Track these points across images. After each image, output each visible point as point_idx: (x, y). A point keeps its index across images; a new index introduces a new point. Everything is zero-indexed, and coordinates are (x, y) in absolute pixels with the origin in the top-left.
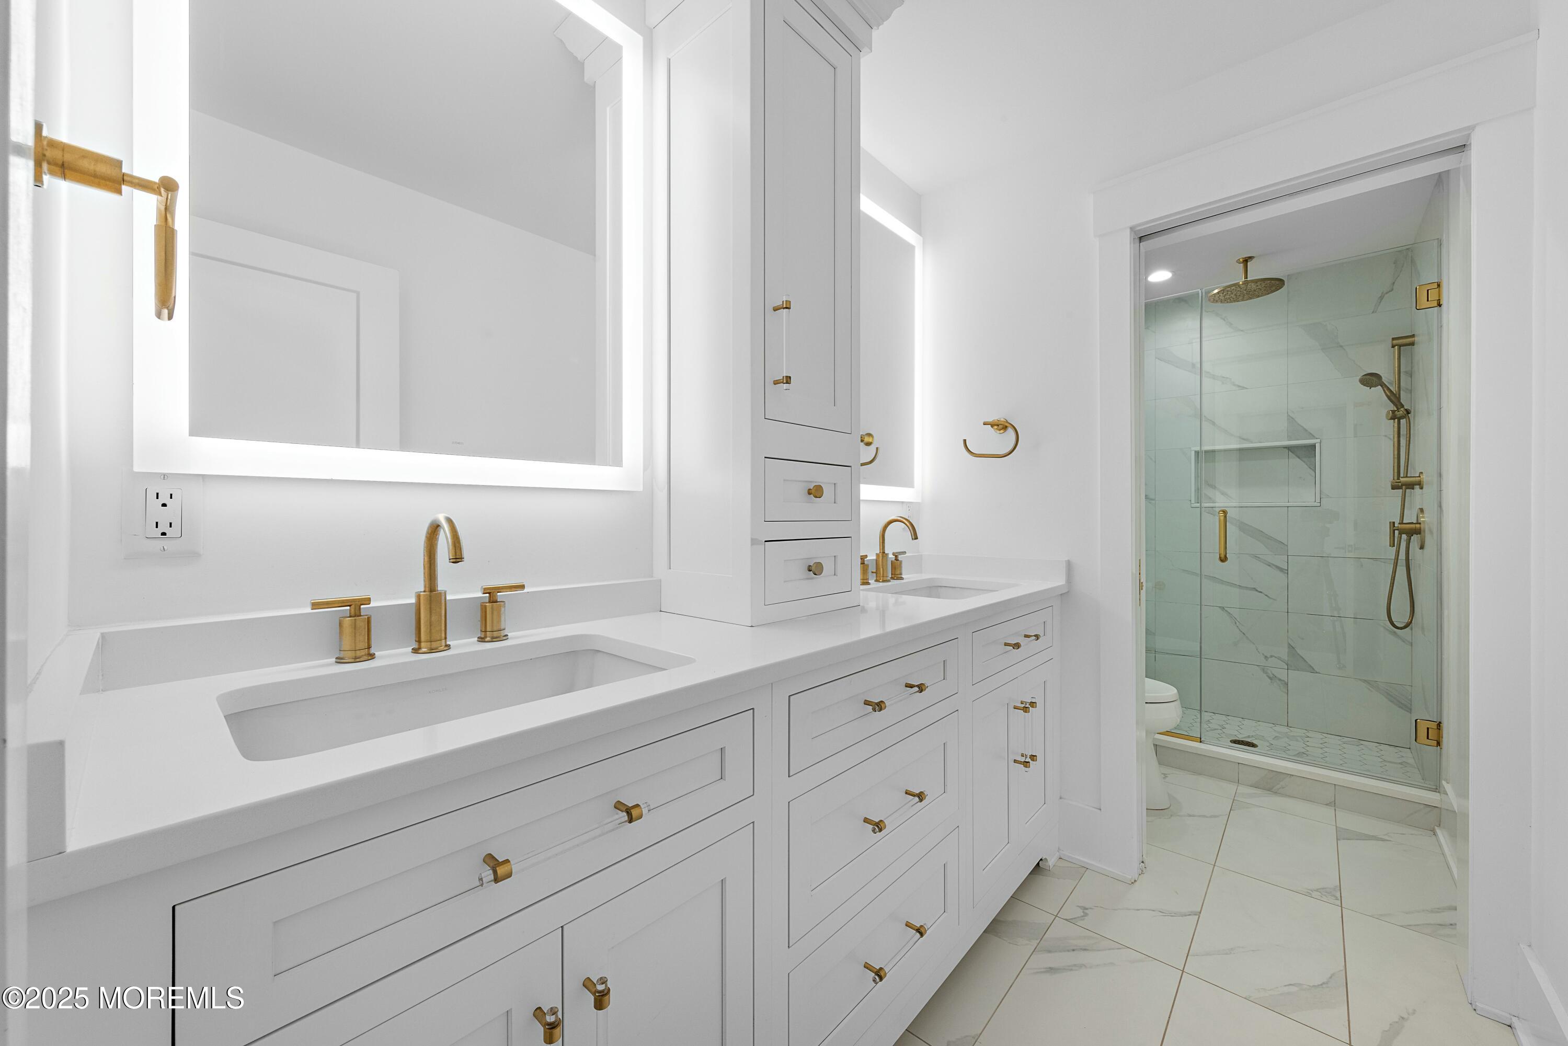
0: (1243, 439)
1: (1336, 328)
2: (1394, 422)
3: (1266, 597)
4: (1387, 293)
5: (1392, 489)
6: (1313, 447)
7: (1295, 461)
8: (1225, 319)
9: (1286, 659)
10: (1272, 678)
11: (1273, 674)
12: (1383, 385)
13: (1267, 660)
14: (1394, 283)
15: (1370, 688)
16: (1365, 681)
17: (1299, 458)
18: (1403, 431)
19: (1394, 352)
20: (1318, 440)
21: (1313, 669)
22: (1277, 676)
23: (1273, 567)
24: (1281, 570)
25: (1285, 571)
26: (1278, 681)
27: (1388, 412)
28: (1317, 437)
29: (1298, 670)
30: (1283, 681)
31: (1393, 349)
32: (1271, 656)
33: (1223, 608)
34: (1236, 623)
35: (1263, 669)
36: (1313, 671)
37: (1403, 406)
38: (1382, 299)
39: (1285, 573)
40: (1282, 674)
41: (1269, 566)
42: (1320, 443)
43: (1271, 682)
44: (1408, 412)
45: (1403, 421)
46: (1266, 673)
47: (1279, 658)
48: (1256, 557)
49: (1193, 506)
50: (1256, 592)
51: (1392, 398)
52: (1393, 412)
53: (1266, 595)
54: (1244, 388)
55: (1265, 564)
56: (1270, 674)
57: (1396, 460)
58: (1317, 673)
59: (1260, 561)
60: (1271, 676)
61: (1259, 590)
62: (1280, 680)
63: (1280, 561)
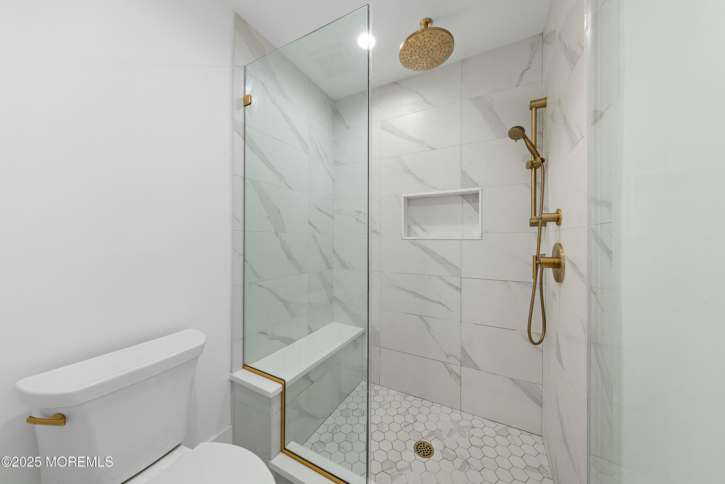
0: (433, 188)
1: (492, 99)
2: (532, 171)
3: (447, 309)
4: (526, 70)
5: (531, 226)
6: (476, 195)
7: (467, 205)
8: (423, 97)
9: (460, 358)
10: (451, 372)
11: (452, 369)
12: (525, 137)
13: (448, 358)
14: (531, 62)
15: (515, 385)
16: (511, 378)
17: (469, 203)
18: (539, 180)
19: (532, 113)
20: (480, 188)
21: (478, 367)
22: (454, 371)
23: (452, 286)
24: (457, 288)
25: (459, 290)
26: (454, 375)
27: (528, 162)
28: (480, 186)
29: (468, 367)
30: (458, 375)
31: (531, 110)
32: (451, 355)
33: (420, 316)
34: (428, 328)
35: (445, 365)
36: (478, 369)
37: (539, 155)
38: (523, 75)
39: (459, 291)
40: (457, 369)
41: (449, 285)
42: (482, 190)
43: (451, 375)
44: (543, 161)
45: (539, 170)
46: (447, 368)
47: (455, 357)
48: (441, 278)
49: (403, 238)
50: (441, 305)
51: (531, 148)
52: (532, 162)
53: (447, 308)
54: (434, 149)
55: (446, 283)
56: (450, 368)
57: (533, 202)
58: (480, 370)
59: (444, 281)
60: (450, 370)
61: (443, 304)
62: (456, 374)
63: (456, 281)
